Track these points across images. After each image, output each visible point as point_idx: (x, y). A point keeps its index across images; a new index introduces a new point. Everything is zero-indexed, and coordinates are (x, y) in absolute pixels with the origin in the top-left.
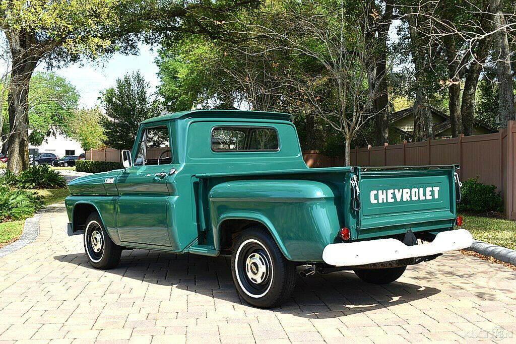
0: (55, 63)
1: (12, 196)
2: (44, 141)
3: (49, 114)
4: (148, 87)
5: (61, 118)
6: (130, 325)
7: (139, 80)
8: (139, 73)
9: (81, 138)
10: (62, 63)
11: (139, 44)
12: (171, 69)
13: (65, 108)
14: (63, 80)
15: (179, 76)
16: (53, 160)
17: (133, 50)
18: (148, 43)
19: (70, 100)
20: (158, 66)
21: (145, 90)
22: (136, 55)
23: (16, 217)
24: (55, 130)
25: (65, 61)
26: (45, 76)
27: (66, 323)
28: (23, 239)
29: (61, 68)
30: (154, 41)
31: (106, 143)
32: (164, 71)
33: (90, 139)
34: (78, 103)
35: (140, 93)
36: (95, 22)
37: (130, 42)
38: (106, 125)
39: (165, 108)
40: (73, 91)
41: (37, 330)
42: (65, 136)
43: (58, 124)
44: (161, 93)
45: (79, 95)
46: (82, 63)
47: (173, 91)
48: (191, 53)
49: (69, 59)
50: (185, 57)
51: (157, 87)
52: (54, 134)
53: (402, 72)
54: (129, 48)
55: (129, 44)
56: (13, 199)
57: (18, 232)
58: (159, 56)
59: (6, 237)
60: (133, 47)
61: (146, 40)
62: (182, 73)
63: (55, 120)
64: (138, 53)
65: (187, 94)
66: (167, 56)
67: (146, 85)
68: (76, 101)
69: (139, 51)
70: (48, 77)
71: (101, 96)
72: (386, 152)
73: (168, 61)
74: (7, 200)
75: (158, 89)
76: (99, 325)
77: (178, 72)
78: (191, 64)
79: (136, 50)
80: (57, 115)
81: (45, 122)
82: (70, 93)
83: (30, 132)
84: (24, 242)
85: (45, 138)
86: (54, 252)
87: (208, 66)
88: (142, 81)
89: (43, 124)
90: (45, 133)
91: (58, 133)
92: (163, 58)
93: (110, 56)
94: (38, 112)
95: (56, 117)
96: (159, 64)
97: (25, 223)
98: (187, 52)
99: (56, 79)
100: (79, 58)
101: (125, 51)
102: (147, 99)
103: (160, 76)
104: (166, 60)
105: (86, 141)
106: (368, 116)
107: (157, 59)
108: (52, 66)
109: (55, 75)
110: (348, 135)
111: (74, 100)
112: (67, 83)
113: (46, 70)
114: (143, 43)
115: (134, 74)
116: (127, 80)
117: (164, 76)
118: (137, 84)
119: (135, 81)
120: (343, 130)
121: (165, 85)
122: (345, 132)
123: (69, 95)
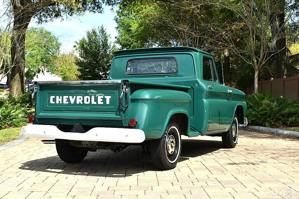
0: (43, 19)
1: (13, 111)
2: (36, 76)
3: (39, 57)
4: (109, 37)
5: (48, 60)
6: (95, 193)
7: (102, 31)
8: (103, 27)
9: (61, 73)
10: (49, 19)
11: (103, 6)
12: (126, 25)
13: (50, 53)
14: (49, 33)
15: (132, 29)
17: (99, 10)
18: (110, 5)
19: (54, 47)
20: (117, 22)
21: (107, 39)
22: (101, 13)
23: (15, 125)
24: (43, 69)
25: (50, 17)
27: (49, 192)
28: (20, 139)
29: (48, 22)
30: (114, 3)
31: (80, 77)
32: (121, 26)
33: (68, 74)
34: (60, 49)
38: (79, 63)
40: (57, 41)
41: (28, 195)
42: (50, 73)
43: (46, 64)
44: (118, 42)
45: (60, 44)
46: (63, 18)
47: (127, 40)
48: (140, 12)
49: (54, 16)
50: (136, 15)
51: (116, 38)
52: (43, 71)
53: (297, 22)
54: (96, 8)
55: (96, 5)
56: (13, 112)
57: (16, 134)
58: (117, 15)
59: (8, 137)
60: (99, 7)
62: (134, 27)
63: (43, 62)
64: (102, 12)
65: (137, 42)
66: (123, 15)
68: (58, 48)
69: (103, 10)
71: (76, 45)
72: (284, 83)
73: (124, 19)
74: (9, 113)
76: (72, 193)
77: (131, 27)
78: (140, 20)
79: (101, 9)
80: (45, 58)
81: (36, 63)
82: (54, 43)
83: (26, 70)
84: (21, 141)
85: (36, 75)
86: (41, 147)
87: (153, 21)
90: (37, 71)
91: (46, 71)
92: (120, 17)
93: (82, 14)
94: (32, 56)
95: (44, 60)
96: (118, 21)
97: (22, 129)
98: (138, 11)
99: (44, 33)
100: (61, 15)
101: (93, 10)
102: (109, 45)
103: (118, 29)
104: (122, 18)
105: (65, 75)
106: (272, 54)
107: (116, 18)
108: (42, 21)
109: (44, 30)
110: (257, 67)
111: (57, 48)
112: (52, 35)
113: (37, 24)
114: (106, 4)
115: (99, 27)
116: (94, 32)
117: (121, 30)
118: (101, 34)
119: (100, 32)
120: (253, 64)
121: (121, 36)
122: (254, 66)
123: (54, 44)
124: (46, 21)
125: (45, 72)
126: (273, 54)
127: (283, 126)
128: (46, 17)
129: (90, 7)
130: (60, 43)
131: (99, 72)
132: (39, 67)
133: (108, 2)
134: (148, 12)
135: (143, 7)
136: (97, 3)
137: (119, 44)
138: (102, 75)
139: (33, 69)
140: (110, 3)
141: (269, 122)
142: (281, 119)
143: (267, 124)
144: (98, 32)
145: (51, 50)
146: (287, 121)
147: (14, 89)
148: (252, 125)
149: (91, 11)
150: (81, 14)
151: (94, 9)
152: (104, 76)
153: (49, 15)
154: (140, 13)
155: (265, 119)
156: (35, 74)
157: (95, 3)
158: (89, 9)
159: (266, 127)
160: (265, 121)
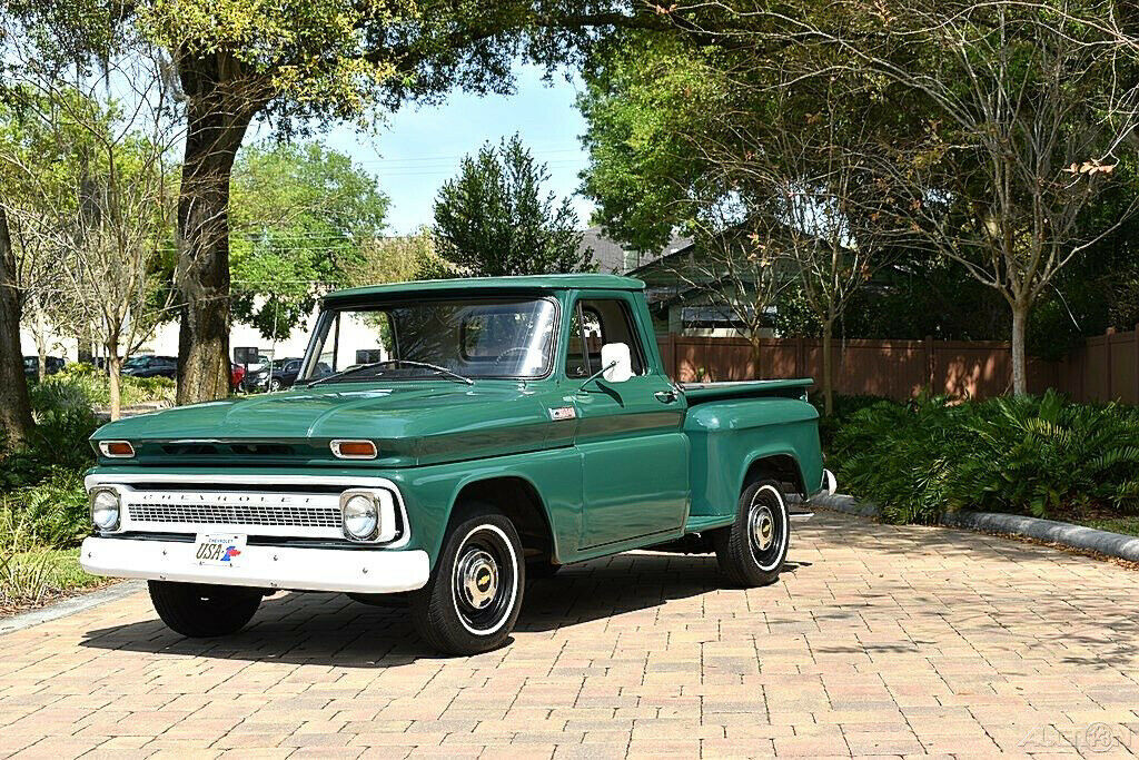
2: (297, 325)
3: (307, 254)
4: (544, 176)
5: (341, 264)
7: (519, 159)
8: (518, 141)
10: (314, 123)
11: (516, 65)
12: (617, 126)
13: (350, 236)
14: (344, 162)
15: (632, 144)
17: (497, 81)
18: (538, 61)
19: (363, 214)
20: (585, 116)
21: (535, 187)
22: (507, 92)
25: (321, 116)
26: (298, 152)
34: (383, 221)
35: (523, 194)
36: (355, 20)
39: (604, 231)
40: (372, 191)
43: (333, 279)
44: (589, 191)
45: (385, 202)
47: (623, 184)
49: (332, 111)
51: (581, 175)
54: (488, 76)
55: (487, 64)
58: (588, 89)
60: (499, 72)
61: (534, 53)
62: (641, 136)
63: (324, 270)
64: (511, 90)
66: (608, 90)
67: (538, 171)
68: (379, 217)
69: (514, 83)
70: (305, 153)
75: (583, 181)
79: (506, 80)
80: (330, 256)
81: (297, 274)
82: (364, 197)
83: (260, 302)
85: (301, 319)
88: (525, 162)
89: (292, 280)
90: (301, 306)
93: (438, 100)
94: (280, 250)
95: (327, 262)
96: (588, 112)
99: (326, 161)
101: (476, 84)
102: (541, 210)
103: (590, 143)
104: (606, 99)
106: (1074, 245)
107: (583, 99)
108: (289, 130)
109: (324, 150)
110: (1018, 297)
111: (373, 215)
112: (354, 168)
114: (525, 61)
115: (506, 143)
116: (487, 160)
117: (600, 145)
118: (514, 170)
119: (507, 162)
120: (1004, 286)
121: (600, 170)
122: (1007, 295)
123: (361, 202)
124: (307, 133)
126: (1076, 249)
127: (1100, 514)
128: (305, 118)
129: (466, 73)
130: (383, 197)
132: (309, 292)
133: (531, 51)
134: (684, 84)
135: (670, 62)
137: (596, 199)
139: (287, 298)
140: (540, 56)
141: (1044, 499)
142: (1089, 488)
143: (1038, 507)
144: (501, 160)
145: (351, 224)
146: (1115, 493)
147: (192, 382)
148: (987, 510)
149: (471, 86)
150: (433, 98)
151: (479, 80)
153: (316, 109)
154: (658, 87)
155: (1032, 485)
156: (294, 318)
157: (485, 57)
158: (464, 79)
159: (1032, 516)
160: (1028, 495)
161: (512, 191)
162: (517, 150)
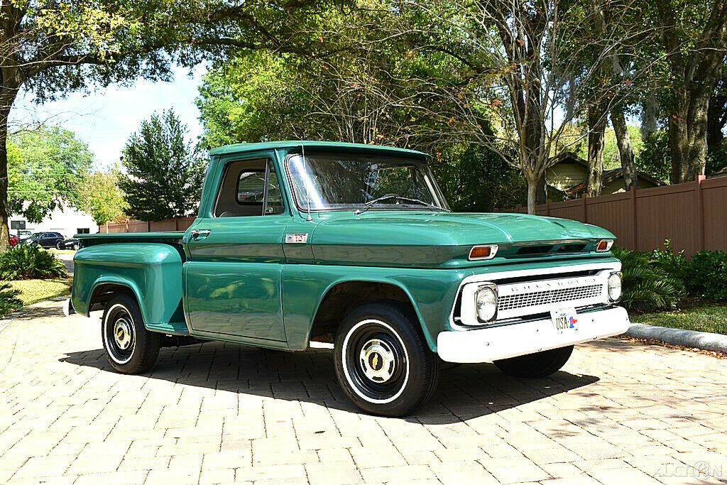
0: (47, 93)
2: (46, 216)
3: (53, 181)
4: (186, 131)
5: (70, 185)
7: (172, 121)
8: (172, 111)
10: (58, 93)
11: (173, 67)
12: (218, 112)
13: (74, 171)
15: (230, 118)
16: (58, 242)
17: (163, 75)
18: (186, 65)
20: (199, 108)
21: (181, 137)
22: (168, 81)
24: (61, 201)
25: (62, 90)
29: (57, 99)
30: (194, 61)
31: (128, 212)
32: (208, 114)
33: (105, 208)
35: (175, 140)
37: (159, 64)
38: (125, 186)
42: (75, 209)
43: (65, 193)
45: (92, 155)
46: (89, 89)
51: (199, 137)
52: (60, 207)
54: (158, 71)
55: (157, 65)
58: (201, 95)
60: (164, 70)
61: (183, 60)
62: (235, 113)
63: (61, 189)
64: (170, 79)
66: (212, 95)
67: (183, 128)
68: (90, 162)
69: (173, 76)
75: (200, 140)
77: (229, 114)
79: (168, 74)
80: (64, 181)
83: (27, 205)
85: (48, 213)
87: (273, 100)
88: (176, 123)
90: (48, 206)
91: (66, 205)
92: (206, 97)
93: (130, 84)
95: (62, 184)
96: (201, 106)
99: (62, 133)
100: (83, 84)
101: (152, 74)
102: (185, 149)
103: (203, 121)
104: (211, 99)
105: (100, 212)
107: (198, 100)
108: (43, 97)
110: (532, 175)
113: (34, 103)
114: (178, 65)
115: (166, 113)
116: (155, 122)
117: (208, 122)
118: (170, 127)
119: (166, 122)
121: (210, 134)
122: (527, 172)
124: (54, 99)
125: (65, 207)
128: (52, 90)
129: (145, 70)
130: (91, 152)
131: (168, 203)
132: (53, 199)
133: (182, 59)
136: (160, 61)
138: (174, 208)
139: (40, 202)
140: (186, 63)
144: (163, 122)
149: (148, 77)
152: (178, 210)
153: (59, 85)
154: (247, 85)
156: (45, 212)
157: (156, 61)
158: (145, 73)
161: (169, 138)
162: (172, 115)
